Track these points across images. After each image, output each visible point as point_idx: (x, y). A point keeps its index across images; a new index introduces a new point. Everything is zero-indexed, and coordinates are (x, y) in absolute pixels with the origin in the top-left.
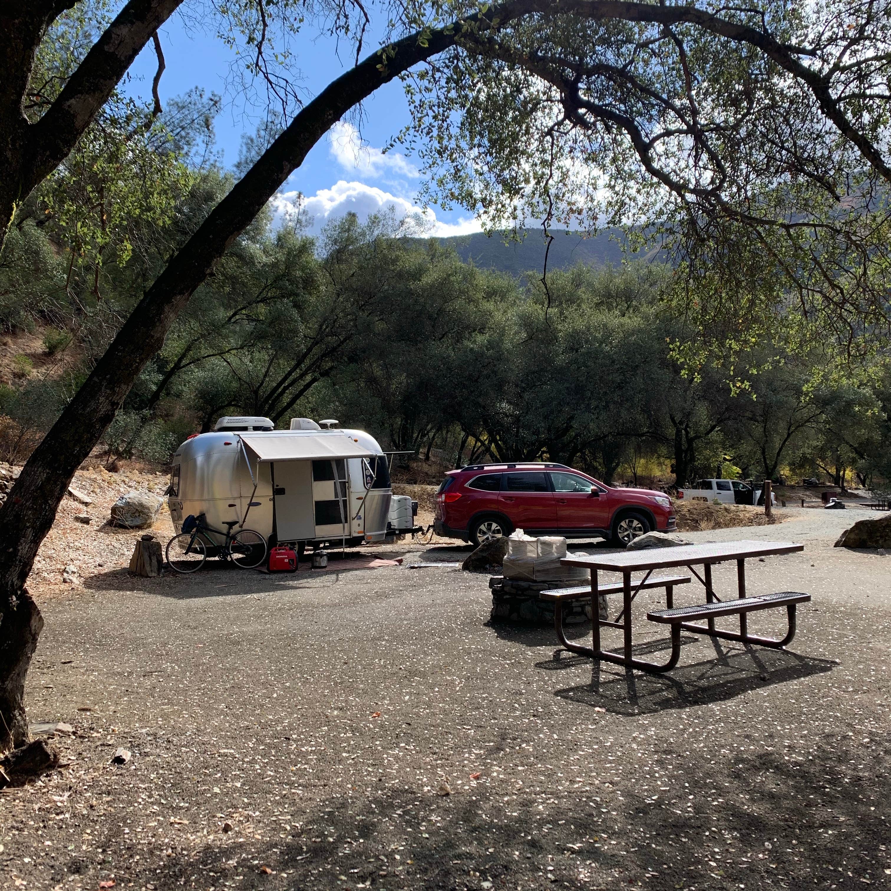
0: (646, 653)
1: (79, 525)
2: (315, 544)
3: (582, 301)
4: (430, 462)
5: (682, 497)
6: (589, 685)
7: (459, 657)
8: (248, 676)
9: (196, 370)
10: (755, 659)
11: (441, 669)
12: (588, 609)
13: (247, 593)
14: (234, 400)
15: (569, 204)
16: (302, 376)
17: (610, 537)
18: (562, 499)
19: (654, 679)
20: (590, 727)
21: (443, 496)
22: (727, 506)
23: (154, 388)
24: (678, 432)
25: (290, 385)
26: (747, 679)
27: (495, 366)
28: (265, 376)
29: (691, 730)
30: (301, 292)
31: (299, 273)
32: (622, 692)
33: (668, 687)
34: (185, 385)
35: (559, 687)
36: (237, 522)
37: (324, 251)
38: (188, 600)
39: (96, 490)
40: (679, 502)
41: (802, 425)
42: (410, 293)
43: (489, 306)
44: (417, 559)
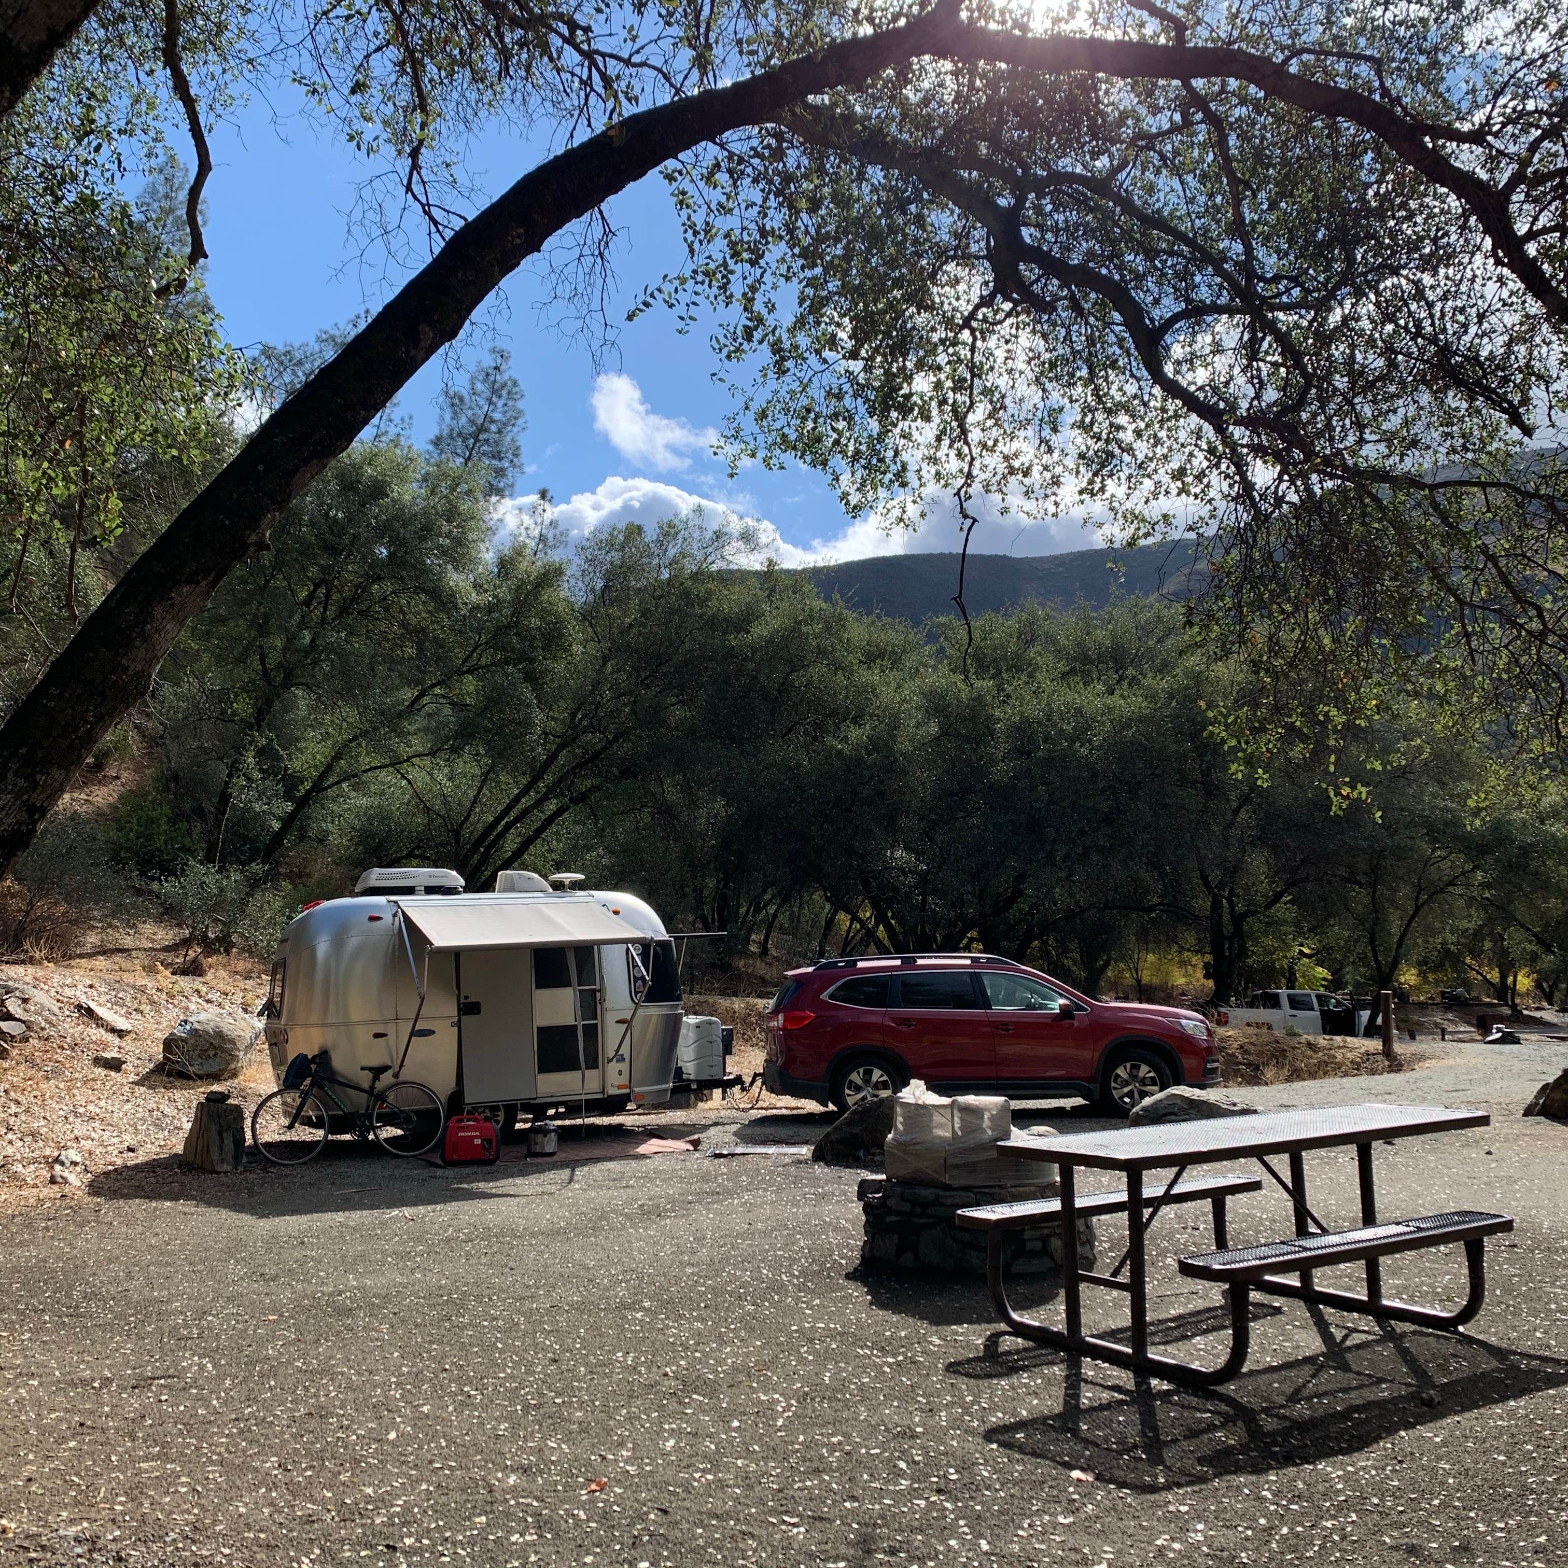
0: (1177, 1340)
1: (100, 1071)
2: (538, 1110)
3: (1037, 668)
4: (769, 959)
5: (1226, 1023)
6: (1059, 1415)
7: (791, 1348)
8: (350, 1388)
9: (353, 794)
10: (1404, 1354)
11: (749, 1375)
12: (1056, 1244)
13: (392, 1205)
14: (418, 847)
15: (1006, 458)
16: (539, 803)
17: (1097, 1096)
18: (1006, 1024)
19: (1194, 1401)
20: (1061, 1519)
21: (781, 1017)
22: (1311, 1038)
23: (276, 825)
24: (1216, 906)
25: (518, 819)
26: (1392, 1401)
27: (882, 782)
28: (474, 803)
29: (1285, 1530)
30: (539, 654)
31: (535, 622)
32: (1130, 1431)
33: (1227, 1421)
34: (333, 822)
35: (995, 1419)
36: (387, 1068)
37: (580, 584)
38: (277, 1220)
39: (142, 1007)
40: (1221, 1031)
41: (1442, 891)
42: (731, 654)
43: (872, 676)
44: (730, 1138)
